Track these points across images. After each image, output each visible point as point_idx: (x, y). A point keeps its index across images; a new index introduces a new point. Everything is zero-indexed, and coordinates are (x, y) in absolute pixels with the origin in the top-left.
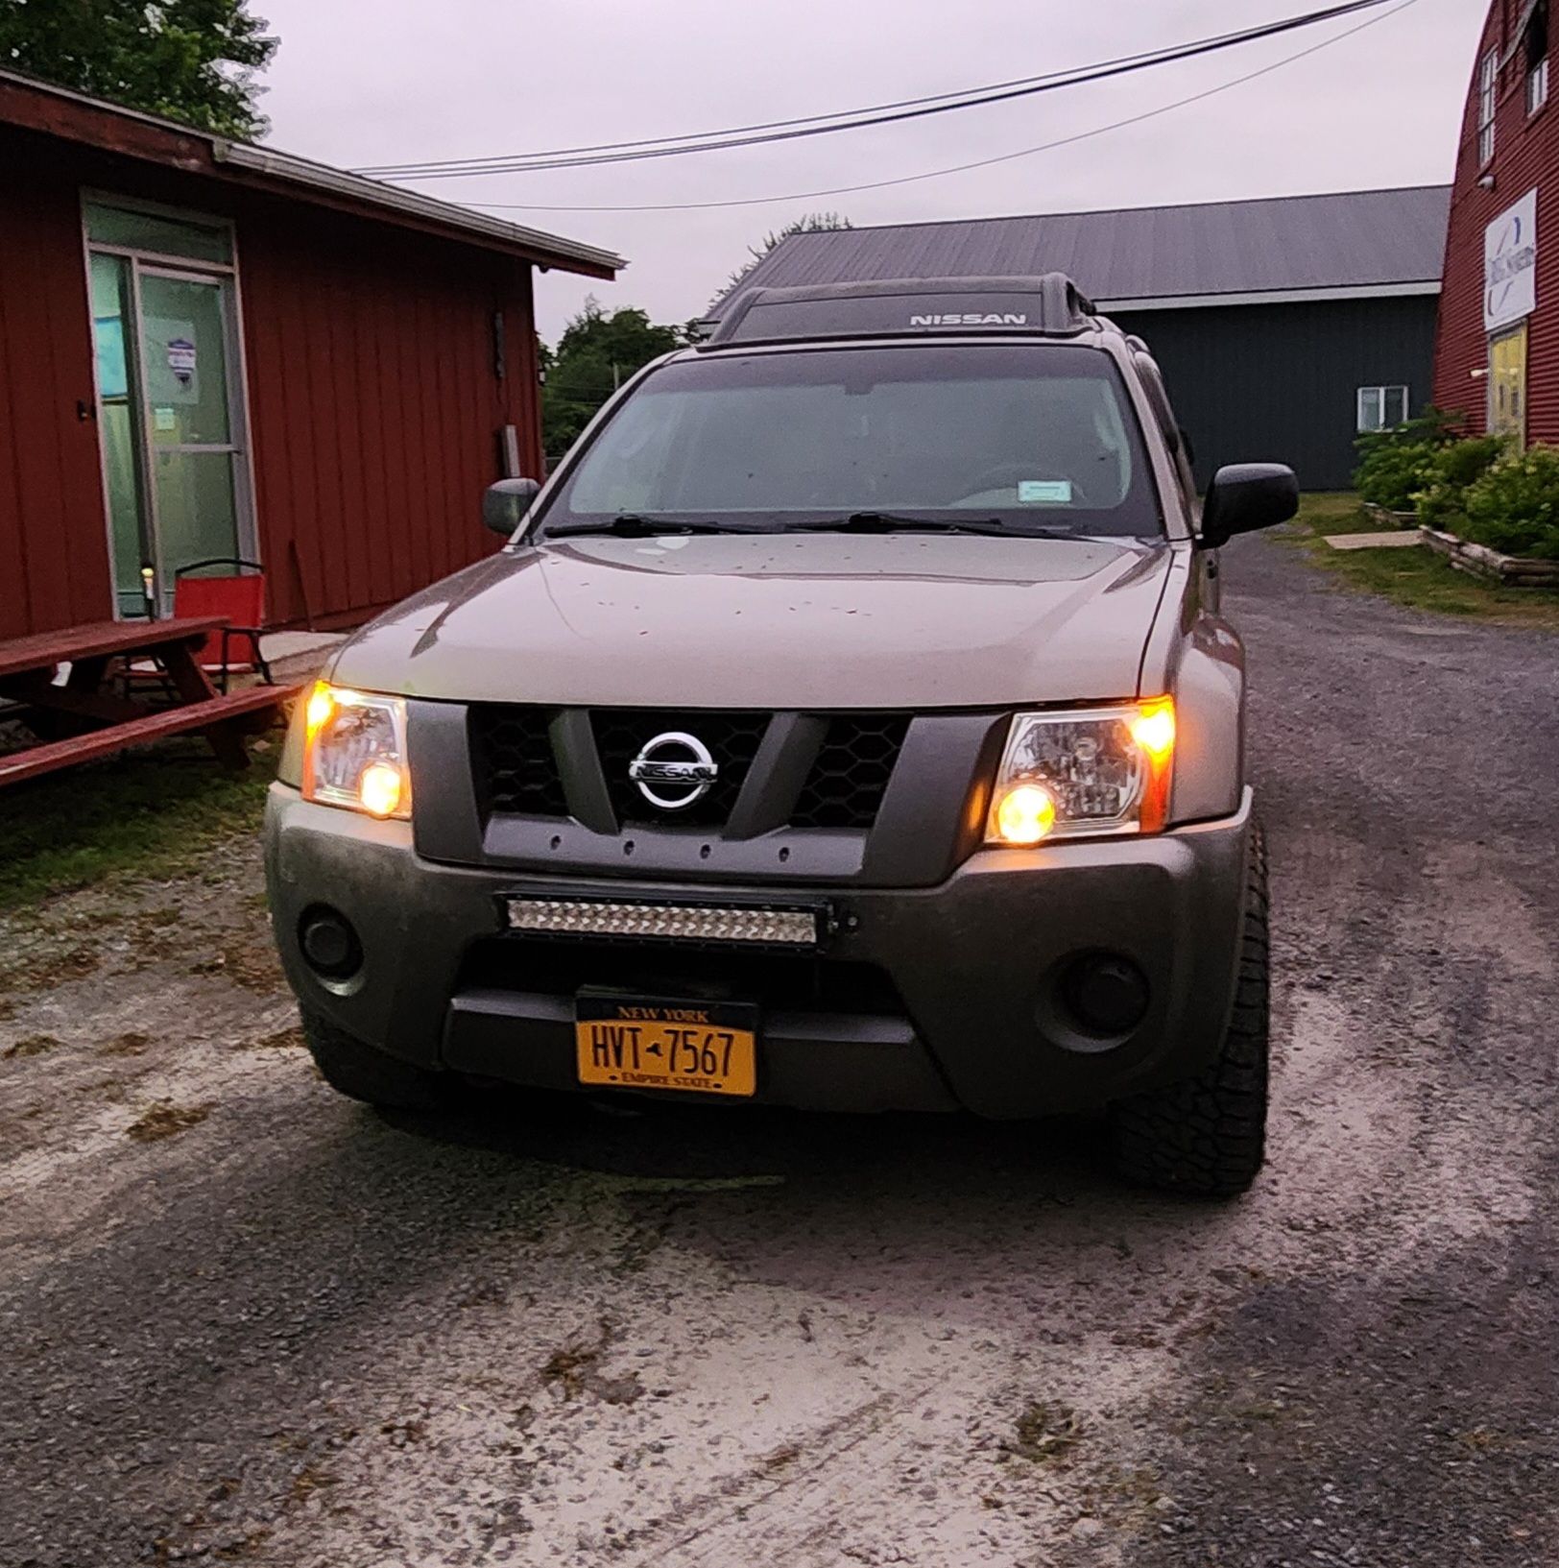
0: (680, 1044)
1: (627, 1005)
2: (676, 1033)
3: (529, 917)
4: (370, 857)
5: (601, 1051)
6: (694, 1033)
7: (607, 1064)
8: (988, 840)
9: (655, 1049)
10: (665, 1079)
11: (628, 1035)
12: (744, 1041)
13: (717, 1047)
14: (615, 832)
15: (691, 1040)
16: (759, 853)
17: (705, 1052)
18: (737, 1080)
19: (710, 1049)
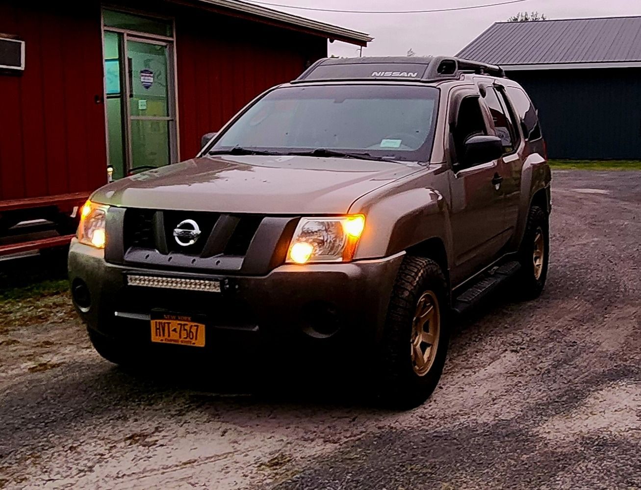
0: (183, 328)
1: (167, 314)
2: (181, 324)
3: (134, 281)
4: (92, 261)
5: (158, 331)
6: (187, 325)
7: (160, 335)
8: (287, 261)
9: (175, 330)
10: (178, 341)
11: (166, 325)
12: (202, 327)
13: (194, 330)
14: (167, 254)
15: (186, 327)
16: (210, 262)
17: (190, 331)
18: (200, 342)
19: (192, 330)
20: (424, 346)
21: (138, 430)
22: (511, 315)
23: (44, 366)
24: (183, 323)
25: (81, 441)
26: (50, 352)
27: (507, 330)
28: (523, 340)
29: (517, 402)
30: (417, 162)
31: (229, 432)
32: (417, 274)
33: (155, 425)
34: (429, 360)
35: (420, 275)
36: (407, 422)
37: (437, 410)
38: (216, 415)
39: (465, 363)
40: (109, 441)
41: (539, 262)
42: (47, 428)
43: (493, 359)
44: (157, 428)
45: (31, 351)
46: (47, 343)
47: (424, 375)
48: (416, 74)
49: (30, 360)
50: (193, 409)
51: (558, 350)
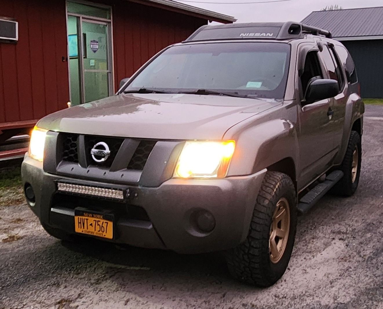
0: (97, 224)
1: (86, 212)
2: (96, 221)
3: (62, 188)
4: (35, 171)
5: (80, 224)
6: (100, 221)
7: (81, 228)
8: (174, 176)
9: (91, 225)
10: (94, 233)
11: (86, 221)
12: (111, 224)
13: (105, 225)
14: (86, 168)
15: (99, 223)
16: (117, 175)
17: (102, 226)
18: (109, 235)
19: (103, 226)
20: (277, 239)
21: (65, 296)
22: (335, 209)
23: (12, 238)
24: (97, 220)
25: (24, 303)
26: (19, 227)
27: (334, 221)
28: (347, 230)
29: (351, 286)
30: (274, 99)
31: (131, 301)
32: (275, 187)
33: (78, 292)
34: (281, 250)
35: (277, 187)
36: (265, 300)
37: (287, 290)
38: (123, 286)
39: (305, 248)
40: (44, 305)
41: (354, 170)
42: (3, 291)
43: (327, 245)
44: (79, 295)
45: (7, 226)
46: (19, 220)
47: (277, 261)
48: (272, 34)
49: (5, 232)
50: (106, 279)
51: (375, 240)
